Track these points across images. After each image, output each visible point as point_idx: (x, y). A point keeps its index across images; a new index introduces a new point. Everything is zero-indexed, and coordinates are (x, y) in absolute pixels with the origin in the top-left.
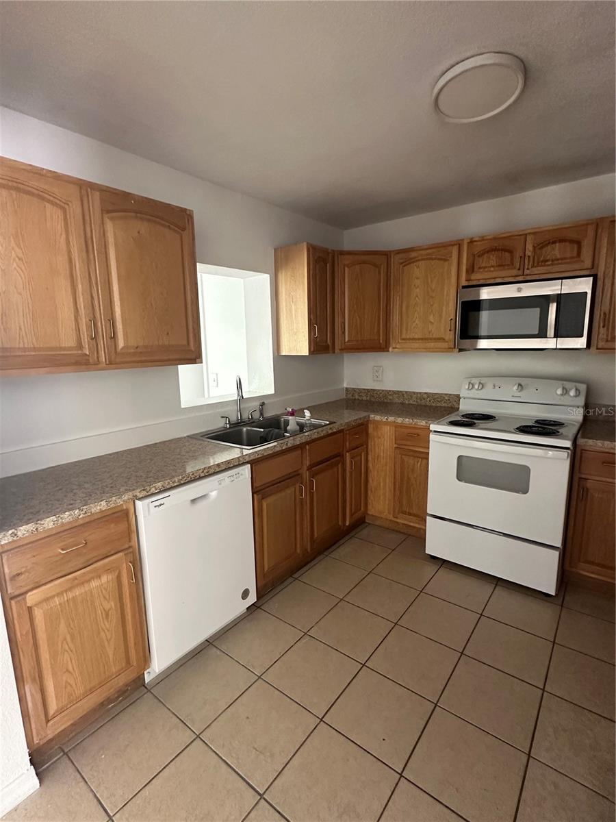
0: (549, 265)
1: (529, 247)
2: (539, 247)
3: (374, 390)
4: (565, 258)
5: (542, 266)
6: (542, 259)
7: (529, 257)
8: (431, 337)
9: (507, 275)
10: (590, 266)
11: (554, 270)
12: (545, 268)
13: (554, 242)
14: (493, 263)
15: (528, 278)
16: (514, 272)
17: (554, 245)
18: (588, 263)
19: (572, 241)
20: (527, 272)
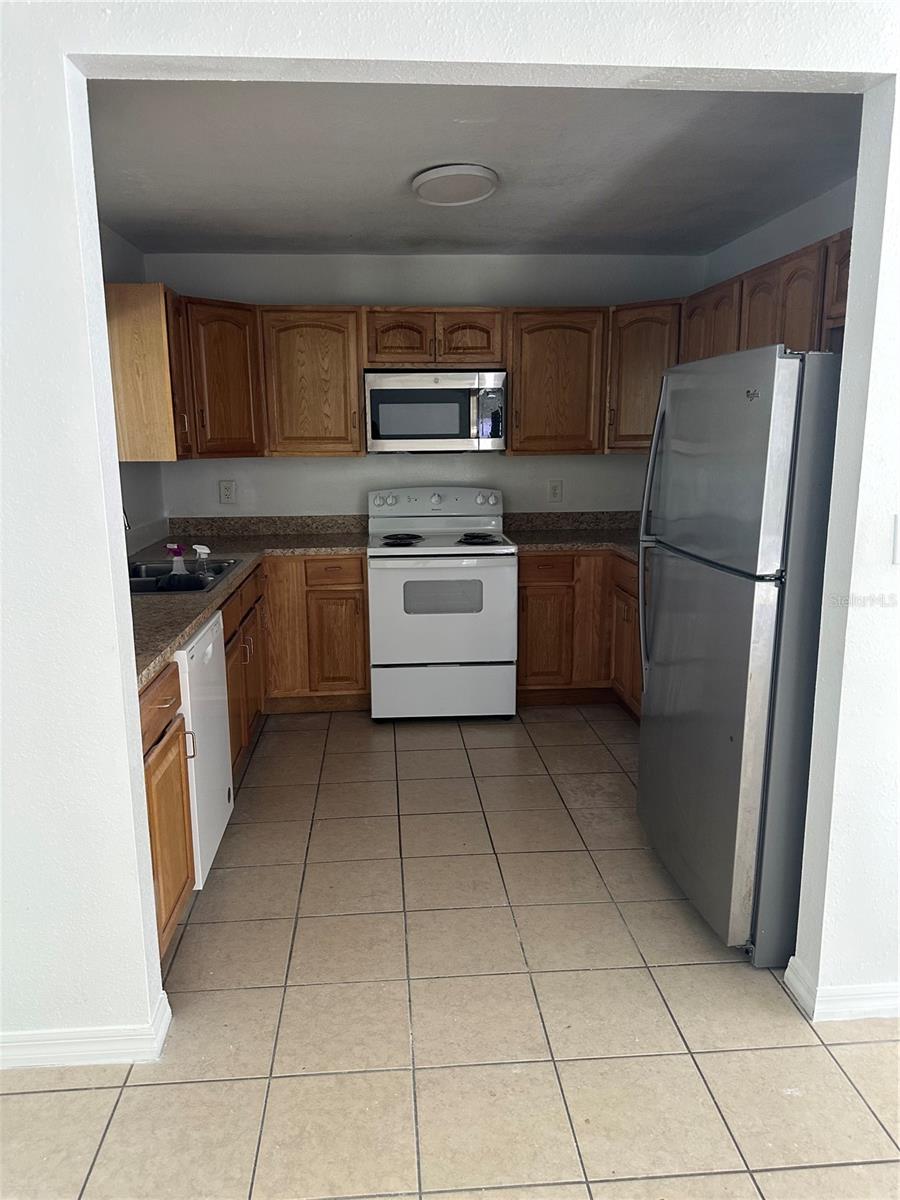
0: (460, 354)
1: (440, 329)
2: (451, 330)
3: (225, 519)
4: (476, 348)
5: (454, 354)
6: (453, 345)
7: (440, 341)
8: (328, 435)
9: (418, 360)
10: (500, 360)
11: (467, 360)
12: (458, 356)
13: (464, 328)
14: (399, 342)
15: (440, 367)
16: (426, 358)
17: (464, 331)
18: (498, 357)
19: (482, 330)
20: (440, 359)
